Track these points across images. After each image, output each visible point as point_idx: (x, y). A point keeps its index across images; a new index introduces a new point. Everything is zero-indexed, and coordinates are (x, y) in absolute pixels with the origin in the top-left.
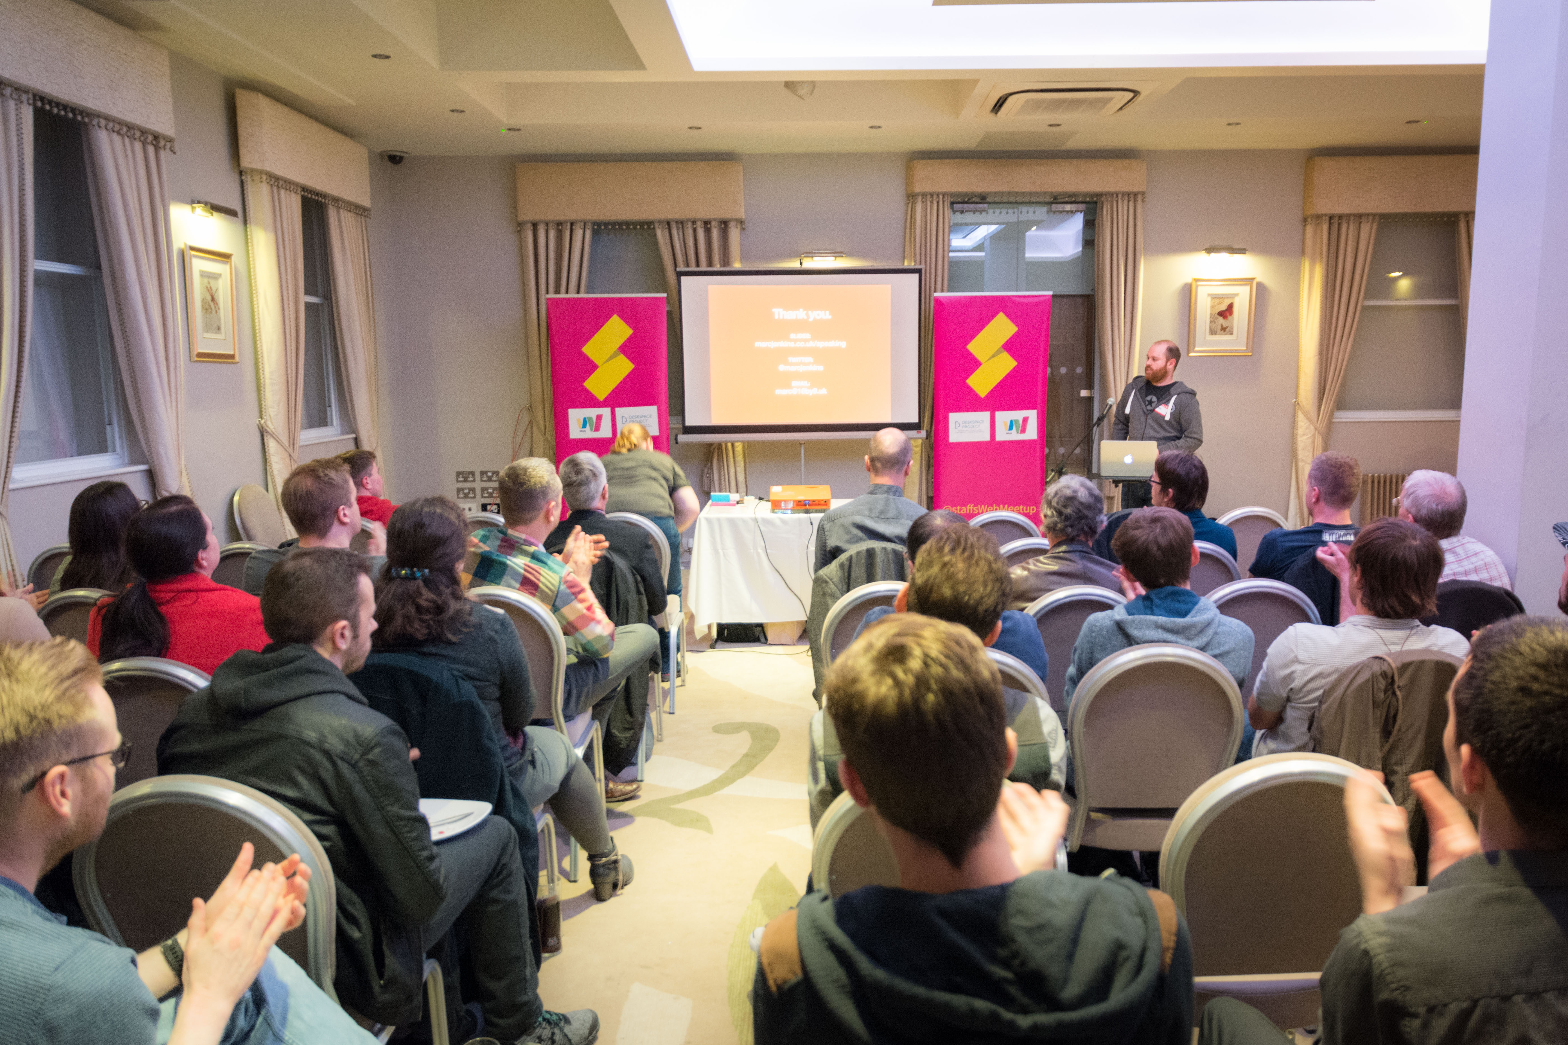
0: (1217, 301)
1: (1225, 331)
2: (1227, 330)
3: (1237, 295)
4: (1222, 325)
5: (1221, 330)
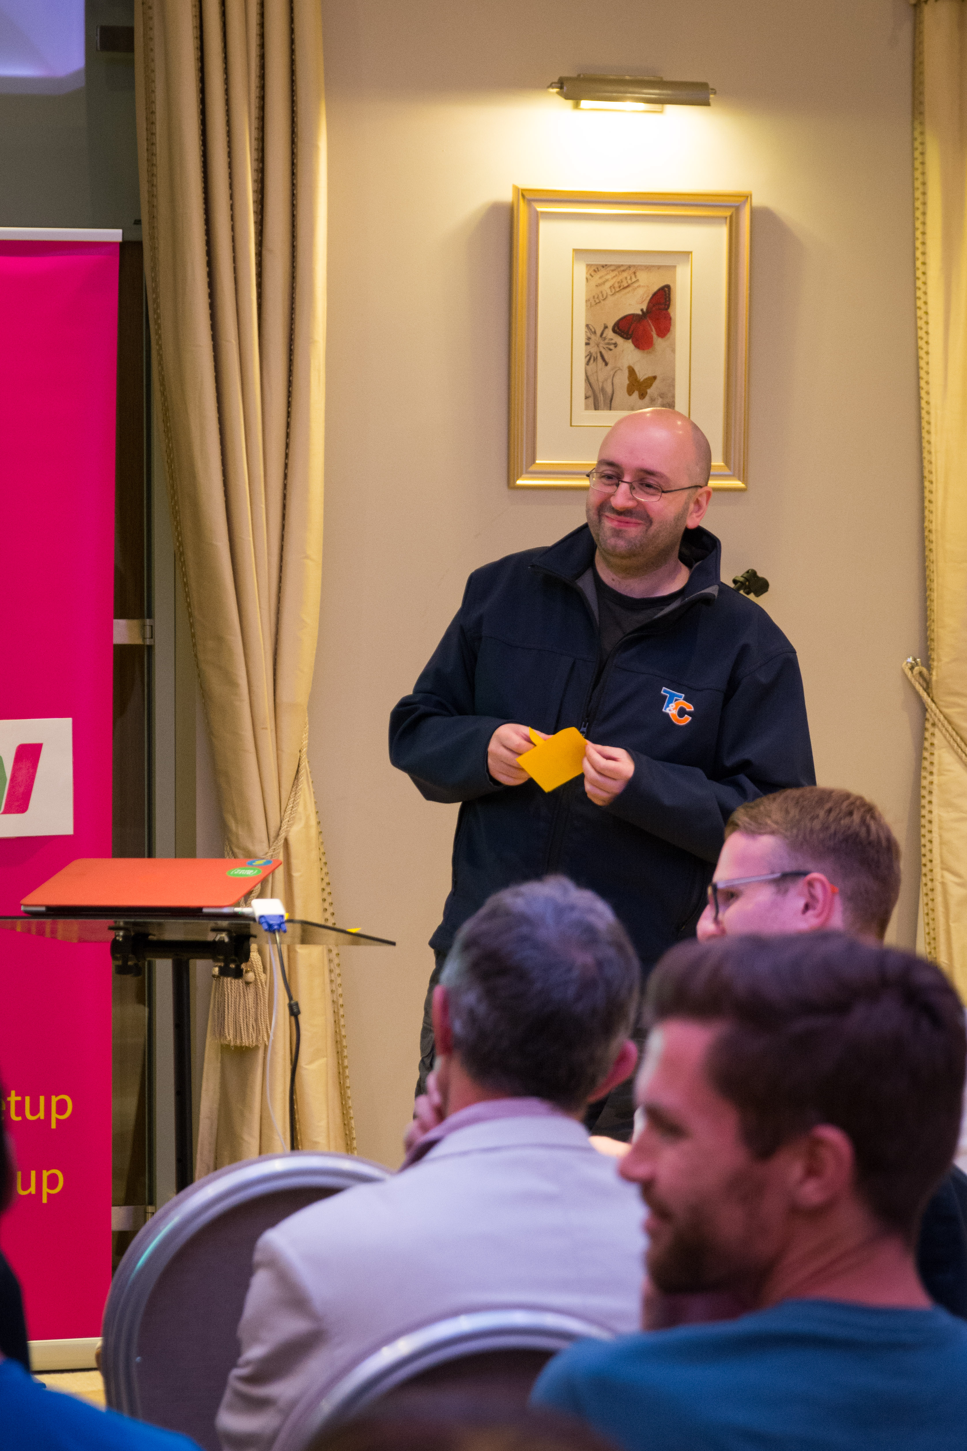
1: (642, 396)
3: (682, 256)
4: (632, 371)
5: (630, 392)
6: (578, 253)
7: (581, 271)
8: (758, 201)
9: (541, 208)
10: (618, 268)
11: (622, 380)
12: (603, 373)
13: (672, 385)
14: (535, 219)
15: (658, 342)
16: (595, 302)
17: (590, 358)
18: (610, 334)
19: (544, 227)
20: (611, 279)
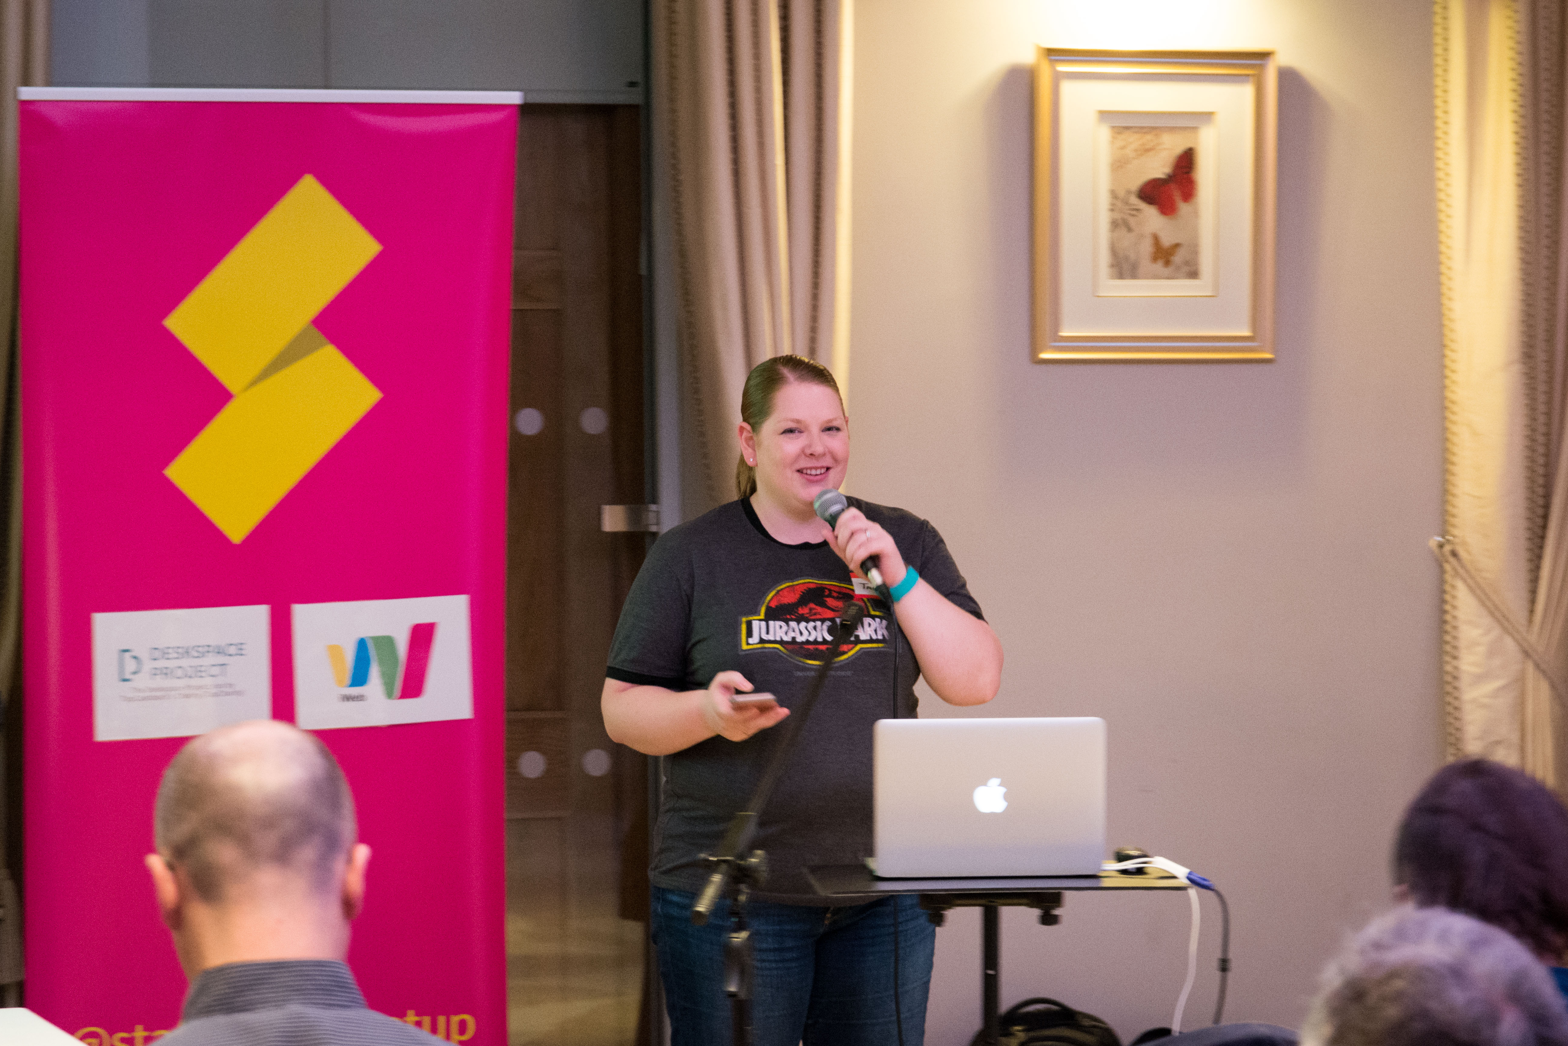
0: (1134, 141)
1: (1167, 263)
2: (1177, 259)
3: (1207, 117)
4: (1156, 239)
6: (1102, 114)
7: (1104, 133)
8: (1284, 58)
9: (1063, 68)
10: (1142, 130)
12: (1126, 240)
13: (1196, 253)
14: (1056, 80)
16: (1118, 165)
17: (1115, 225)
19: (1067, 88)
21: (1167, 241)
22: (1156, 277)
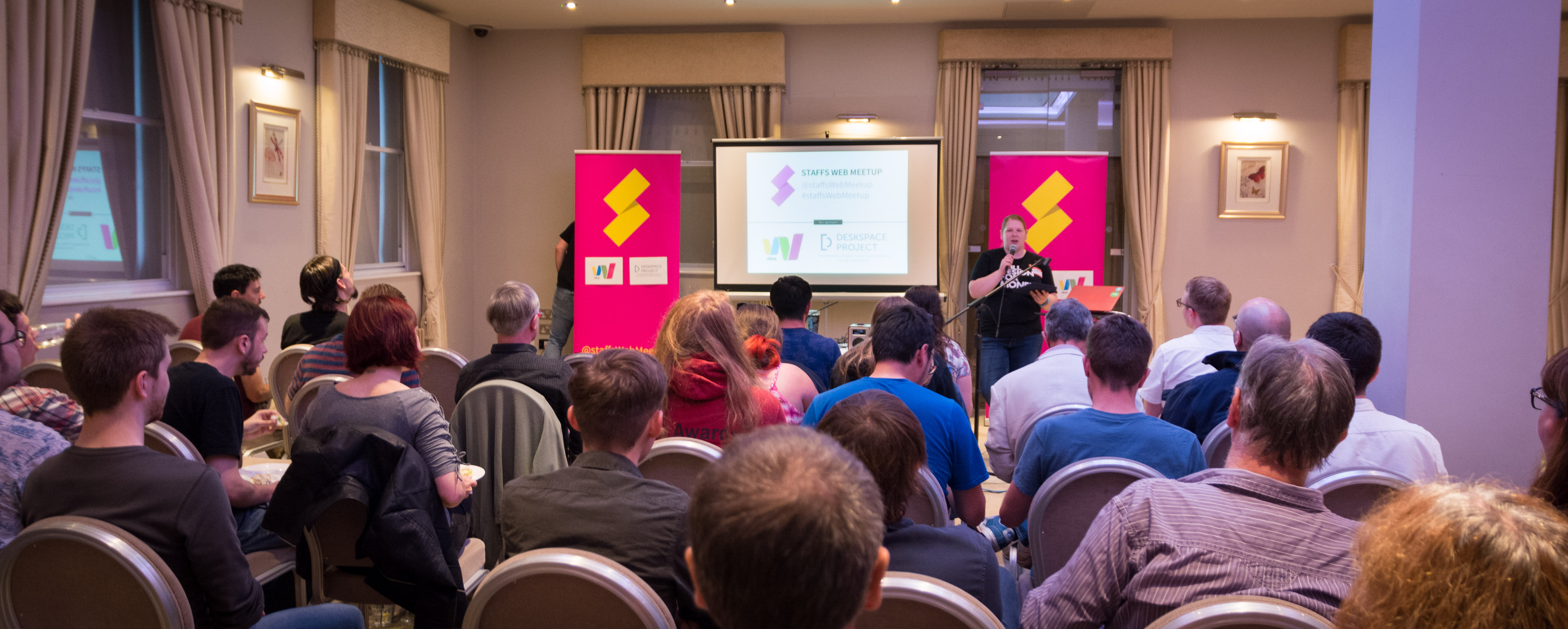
1: (1256, 194)
2: (1259, 193)
3: (1269, 158)
4: (1253, 188)
5: (1253, 193)
6: (1239, 158)
7: (1240, 162)
8: (1291, 143)
9: (1229, 146)
10: (1250, 162)
11: (1250, 190)
12: (1245, 188)
13: (1264, 191)
14: (1227, 150)
15: (1261, 181)
16: (1243, 170)
17: (1242, 185)
18: (1247, 178)
19: (1229, 152)
20: (1248, 164)
21: (1256, 188)
22: (1253, 197)
